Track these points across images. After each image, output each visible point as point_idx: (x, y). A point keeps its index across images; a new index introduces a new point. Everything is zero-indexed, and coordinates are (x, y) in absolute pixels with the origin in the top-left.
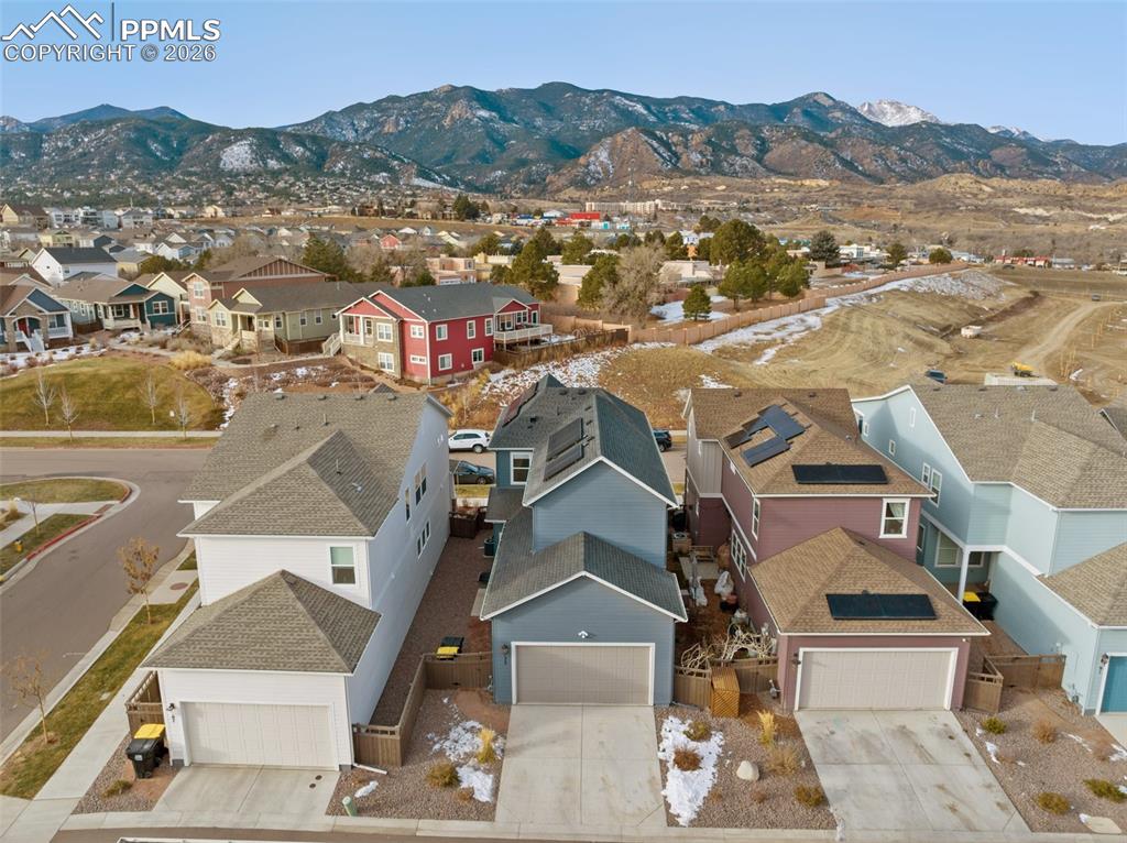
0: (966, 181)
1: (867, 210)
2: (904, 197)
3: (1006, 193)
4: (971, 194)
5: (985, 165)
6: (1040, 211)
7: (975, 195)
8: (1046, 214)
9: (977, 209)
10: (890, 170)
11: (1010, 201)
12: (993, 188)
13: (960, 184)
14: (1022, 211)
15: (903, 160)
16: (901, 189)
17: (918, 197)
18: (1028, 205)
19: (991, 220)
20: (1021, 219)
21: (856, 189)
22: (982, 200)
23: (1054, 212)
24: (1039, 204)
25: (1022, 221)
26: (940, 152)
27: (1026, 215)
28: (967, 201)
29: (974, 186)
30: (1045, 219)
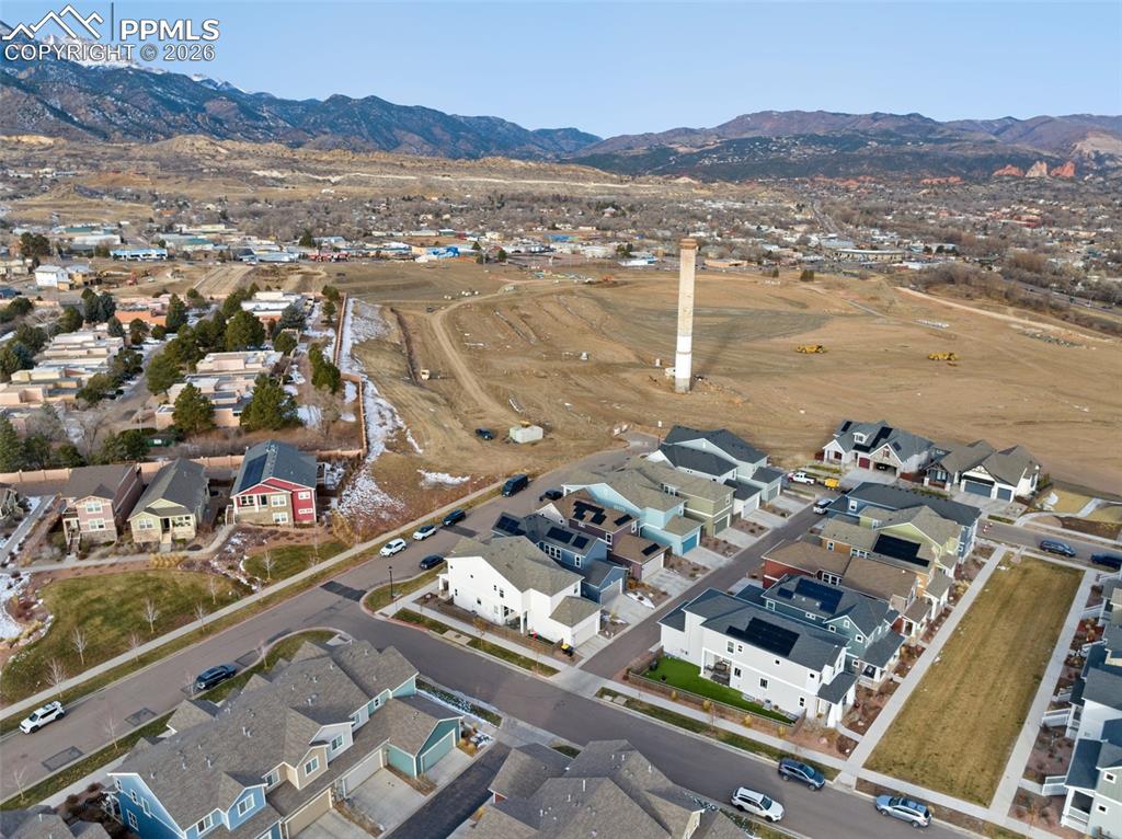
0: (201, 142)
1: (112, 176)
2: (143, 158)
3: (241, 154)
4: (209, 155)
5: (204, 117)
6: (275, 174)
7: (213, 157)
8: (280, 176)
9: (220, 172)
10: (111, 122)
11: (246, 163)
12: (228, 149)
13: (197, 145)
14: (261, 173)
15: (123, 112)
16: (137, 149)
17: (157, 159)
18: (264, 168)
19: (239, 185)
20: (262, 181)
21: (87, 149)
22: (221, 161)
23: (287, 174)
24: (272, 167)
25: (264, 184)
26: (156, 102)
27: (264, 177)
28: (207, 163)
29: (212, 147)
30: (282, 181)
